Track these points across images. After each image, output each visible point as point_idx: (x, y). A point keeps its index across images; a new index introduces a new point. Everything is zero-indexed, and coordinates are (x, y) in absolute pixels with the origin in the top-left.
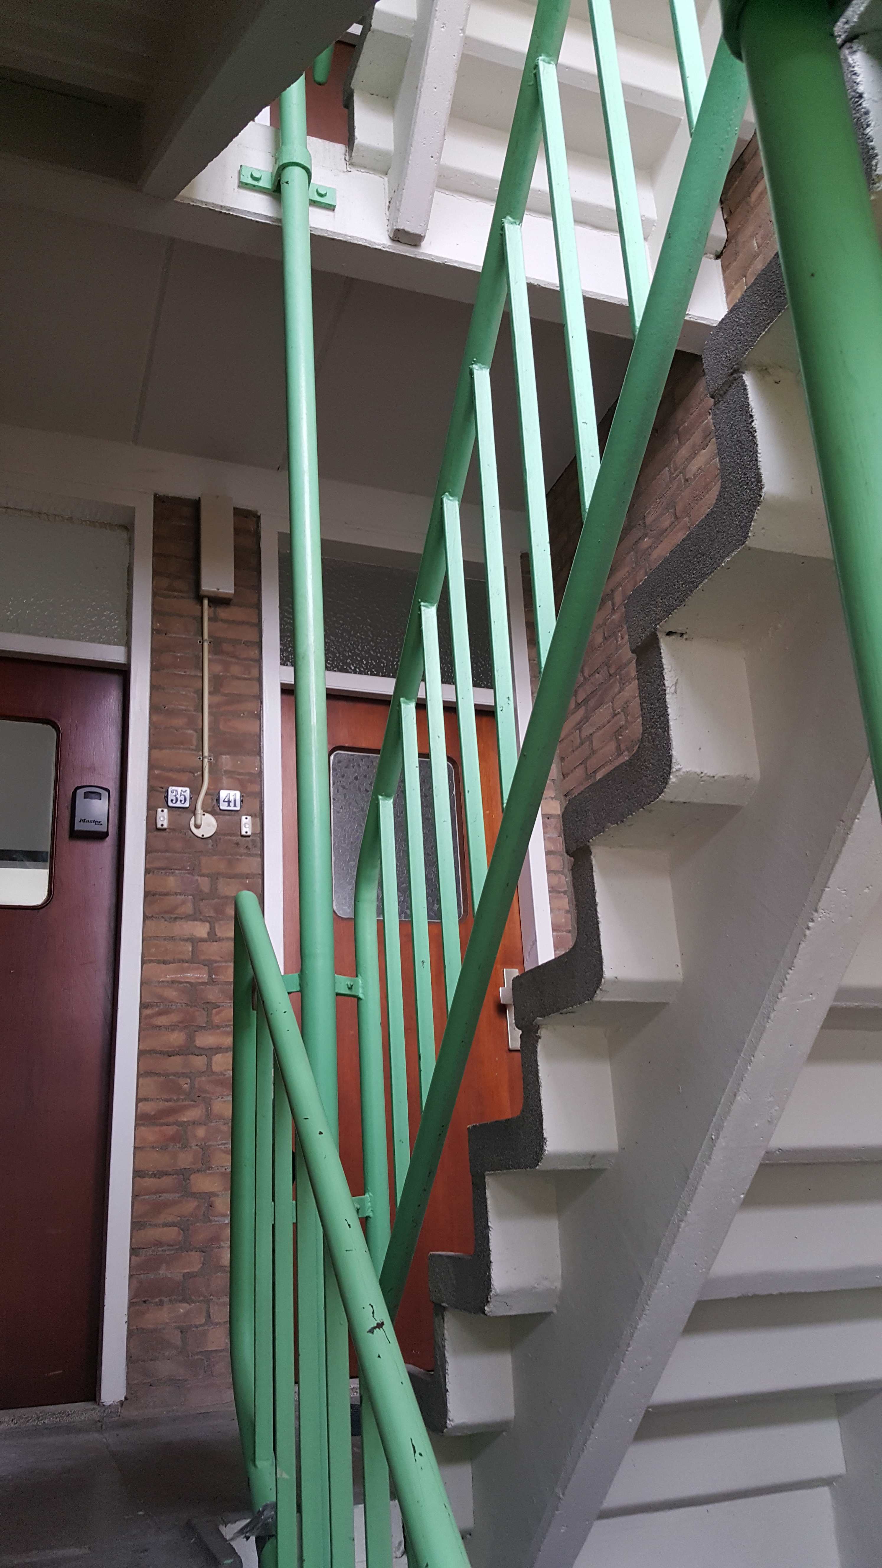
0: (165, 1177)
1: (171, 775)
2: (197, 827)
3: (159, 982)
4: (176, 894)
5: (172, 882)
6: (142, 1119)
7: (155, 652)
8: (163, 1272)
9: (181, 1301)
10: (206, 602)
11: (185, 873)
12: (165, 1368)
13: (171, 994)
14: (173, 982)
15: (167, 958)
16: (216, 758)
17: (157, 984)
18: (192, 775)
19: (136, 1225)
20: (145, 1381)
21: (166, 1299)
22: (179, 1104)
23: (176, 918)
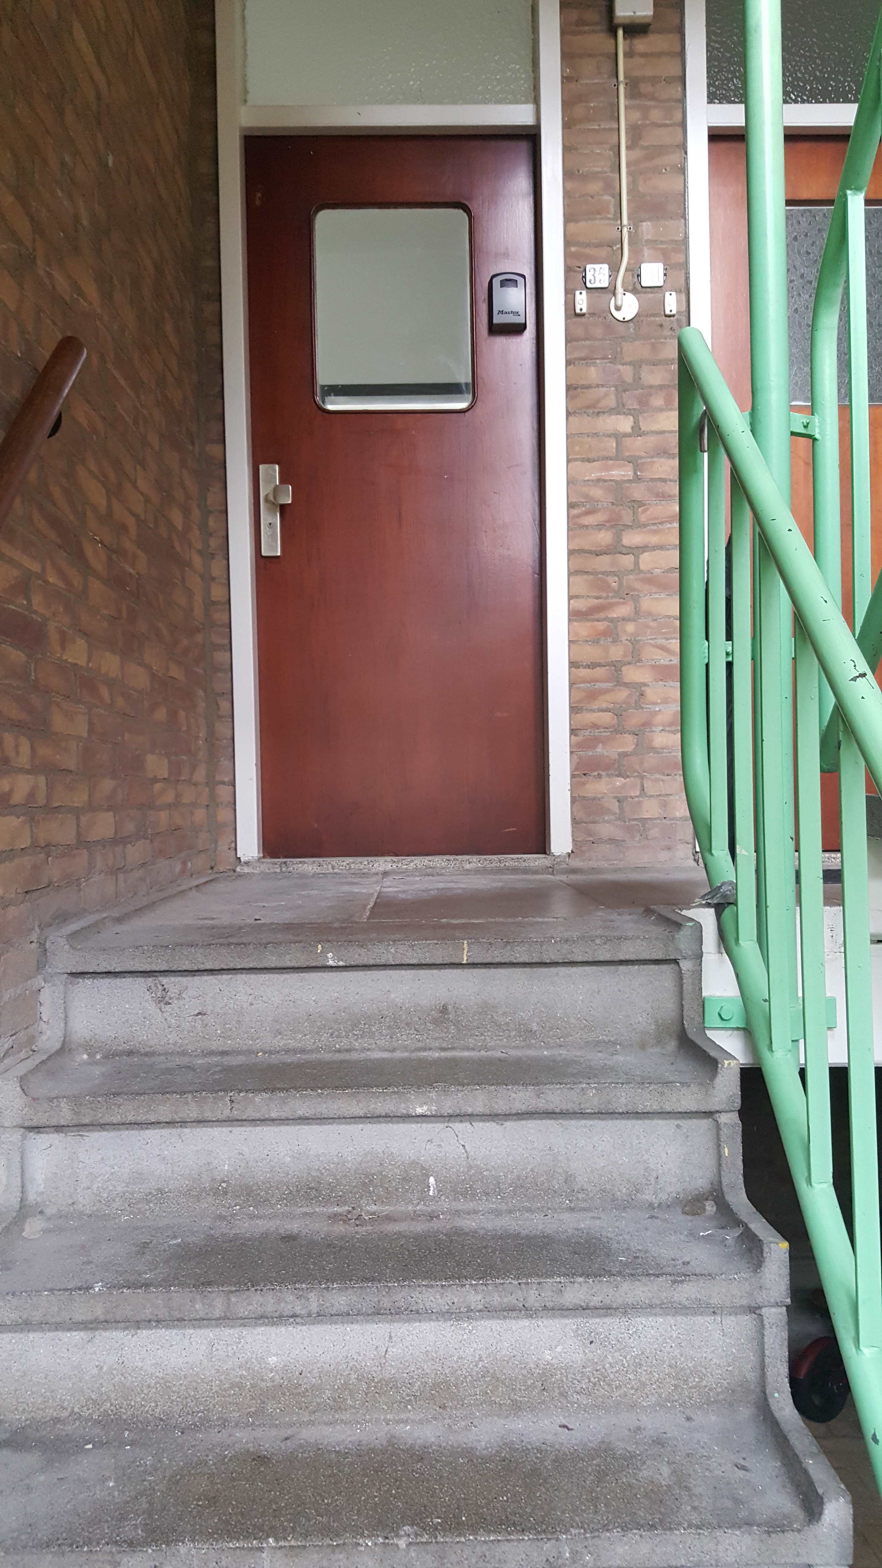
0: (598, 668)
1: (588, 251)
2: (618, 308)
3: (584, 481)
4: (598, 386)
5: (593, 374)
6: (574, 615)
7: (567, 104)
8: (600, 749)
9: (617, 776)
10: (620, 33)
11: (606, 363)
12: (606, 830)
13: (597, 492)
14: (599, 480)
15: (593, 455)
16: (636, 227)
17: (582, 484)
18: (610, 249)
19: (574, 709)
20: (588, 839)
21: (603, 773)
22: (609, 601)
23: (599, 413)
